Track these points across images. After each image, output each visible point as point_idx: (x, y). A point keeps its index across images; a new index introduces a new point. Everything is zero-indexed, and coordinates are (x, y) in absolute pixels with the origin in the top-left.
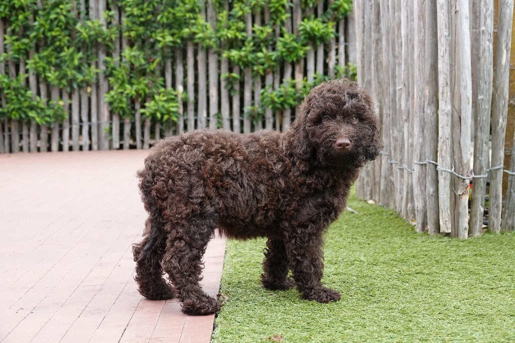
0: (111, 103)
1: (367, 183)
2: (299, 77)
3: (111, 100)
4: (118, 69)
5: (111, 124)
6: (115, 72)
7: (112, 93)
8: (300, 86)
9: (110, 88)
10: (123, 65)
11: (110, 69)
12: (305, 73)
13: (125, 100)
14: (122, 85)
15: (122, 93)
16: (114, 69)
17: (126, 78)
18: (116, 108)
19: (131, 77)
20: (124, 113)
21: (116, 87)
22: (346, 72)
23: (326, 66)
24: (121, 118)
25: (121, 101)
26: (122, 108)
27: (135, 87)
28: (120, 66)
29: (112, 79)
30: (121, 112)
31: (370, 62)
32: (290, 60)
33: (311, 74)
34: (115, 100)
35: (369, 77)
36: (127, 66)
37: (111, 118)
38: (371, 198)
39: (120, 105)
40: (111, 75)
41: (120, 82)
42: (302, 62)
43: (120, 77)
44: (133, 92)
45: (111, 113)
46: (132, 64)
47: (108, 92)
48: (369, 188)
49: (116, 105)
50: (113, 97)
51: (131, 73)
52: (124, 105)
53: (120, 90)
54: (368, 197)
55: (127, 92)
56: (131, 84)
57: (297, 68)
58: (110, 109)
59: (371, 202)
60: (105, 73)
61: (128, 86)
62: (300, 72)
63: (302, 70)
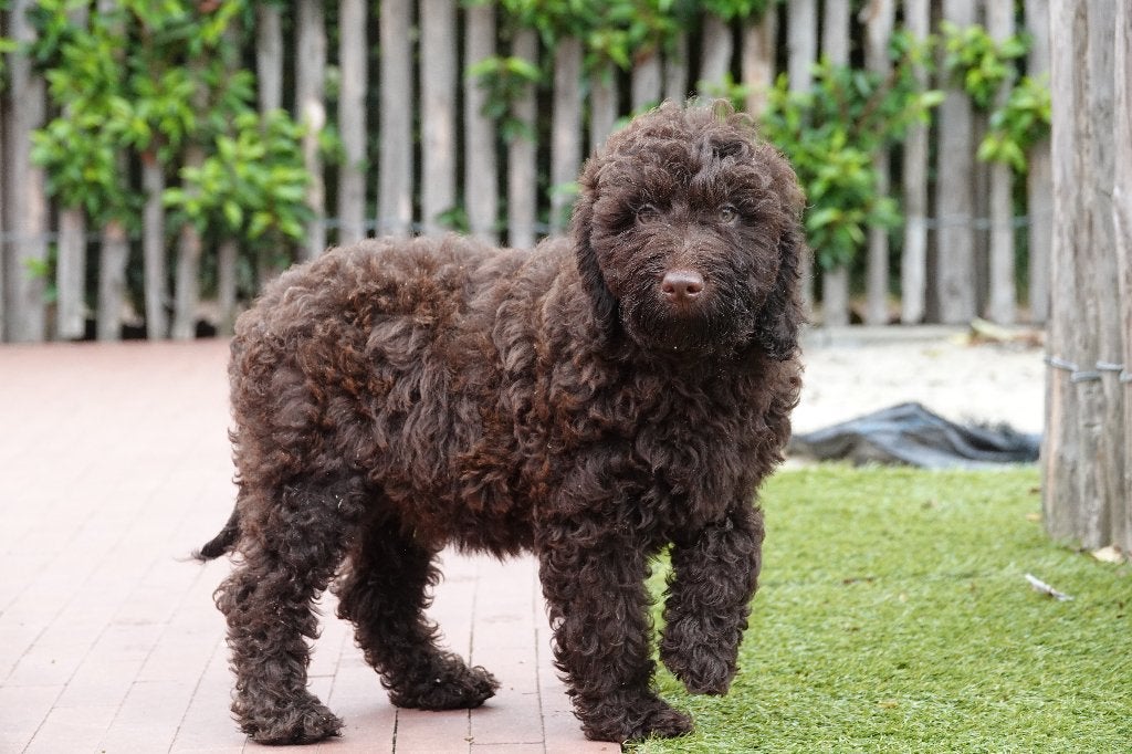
0: (53, 169)
1: (1091, 484)
2: (758, 73)
3: (57, 155)
4: (83, 38)
5: (53, 245)
6: (70, 51)
7: (61, 128)
8: (762, 108)
9: (53, 111)
10: (101, 23)
11: (52, 39)
12: (781, 61)
13: (106, 154)
14: (97, 99)
15: (95, 131)
16: (66, 38)
17: (113, 72)
18: (75, 186)
19: (131, 71)
20: (104, 203)
21: (73, 106)
22: (935, 56)
23: (857, 30)
24: (90, 222)
25: (92, 161)
26: (96, 186)
27: (146, 108)
28: (90, 28)
29: (58, 78)
30: (93, 203)
31: (1110, 36)
32: (727, 13)
33: (803, 64)
34: (71, 156)
35: (1105, 93)
36: (117, 28)
37: (53, 224)
38: (1105, 542)
39: (91, 175)
40: (57, 60)
41: (89, 87)
42: (771, 20)
43: (91, 68)
44: (141, 128)
45: (55, 205)
46: (136, 23)
47: (44, 126)
48: (1098, 504)
49: (72, 173)
50: (61, 144)
51: (130, 53)
52: (104, 176)
53: (91, 119)
54: (1094, 537)
55: (115, 125)
56: (132, 96)
57: (752, 42)
58: (51, 188)
59: (1107, 555)
60: (33, 53)
61: (119, 104)
62: (762, 55)
63: (770, 46)
